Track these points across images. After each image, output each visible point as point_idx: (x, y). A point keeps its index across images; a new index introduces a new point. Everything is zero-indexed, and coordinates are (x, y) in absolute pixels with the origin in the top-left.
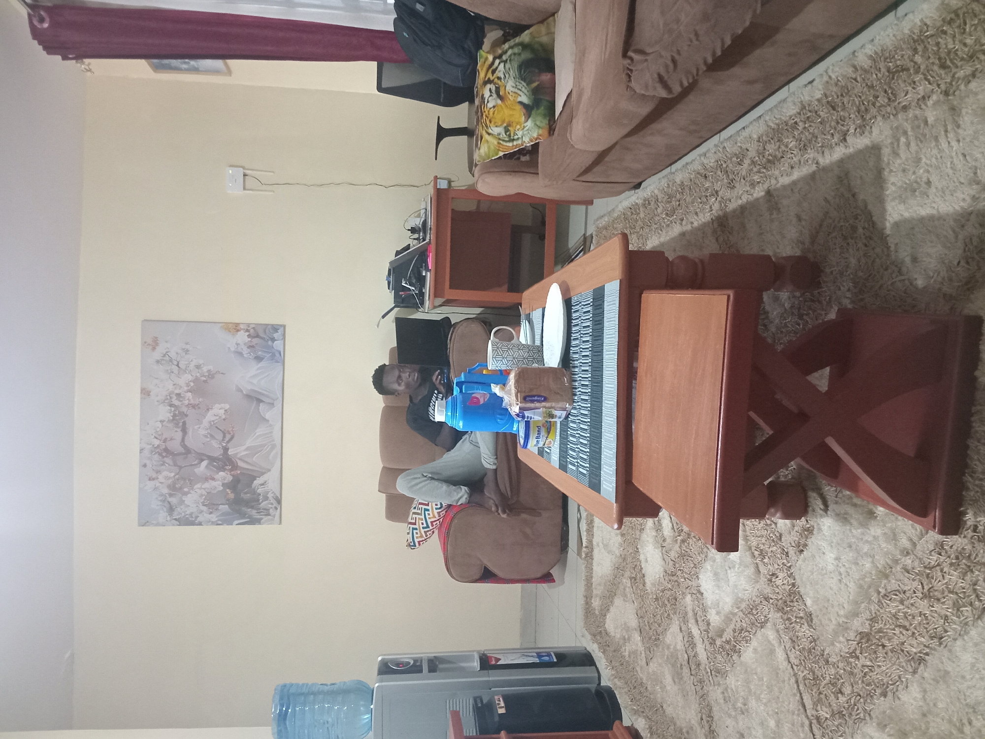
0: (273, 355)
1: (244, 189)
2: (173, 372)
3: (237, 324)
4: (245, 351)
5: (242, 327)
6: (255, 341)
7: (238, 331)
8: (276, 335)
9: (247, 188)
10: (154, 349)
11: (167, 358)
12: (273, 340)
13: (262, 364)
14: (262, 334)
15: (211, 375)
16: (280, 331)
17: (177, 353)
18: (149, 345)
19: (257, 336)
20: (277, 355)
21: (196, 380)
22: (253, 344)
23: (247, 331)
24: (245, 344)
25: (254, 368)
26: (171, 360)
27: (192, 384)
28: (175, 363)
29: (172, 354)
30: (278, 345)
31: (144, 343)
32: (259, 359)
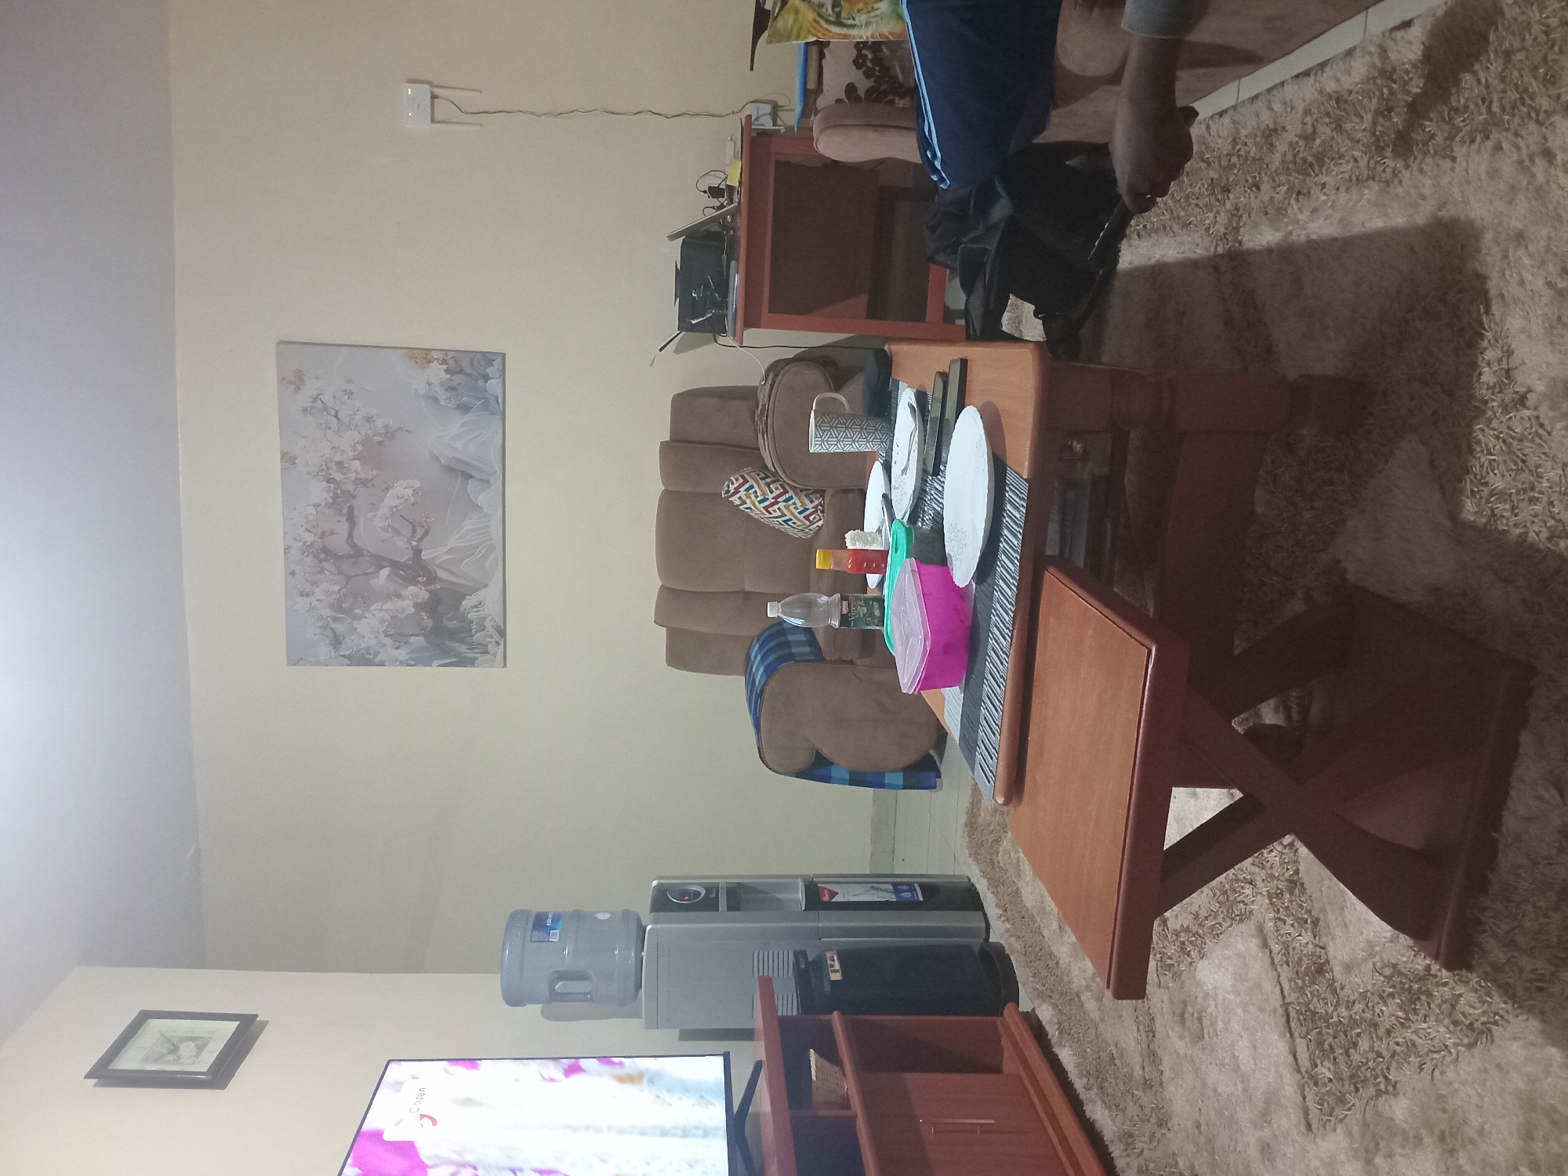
0: (486, 404)
1: (433, 121)
2: (330, 428)
3: (428, 351)
4: (442, 395)
5: (435, 355)
6: (458, 378)
7: (430, 362)
8: (489, 370)
9: (437, 117)
10: (298, 389)
11: (319, 404)
12: (486, 378)
13: (468, 417)
14: (467, 368)
15: (389, 434)
16: (497, 363)
17: (335, 397)
18: (290, 382)
19: (461, 371)
20: (493, 403)
21: (366, 441)
22: (454, 384)
23: (444, 362)
24: (440, 383)
25: (457, 424)
26: (325, 409)
27: (360, 448)
28: (333, 413)
29: (327, 398)
30: (493, 385)
31: (282, 380)
32: (464, 408)
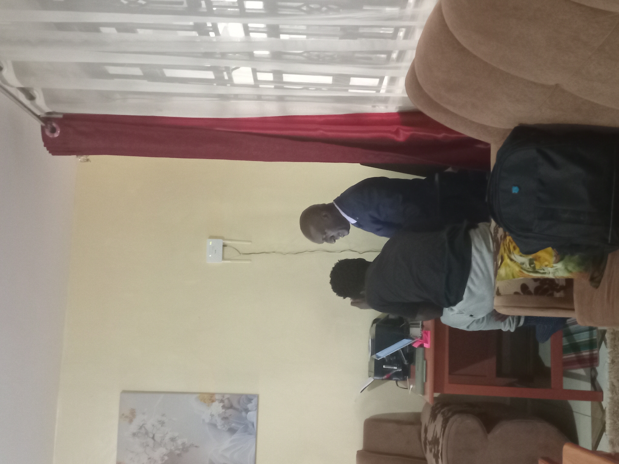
0: (246, 427)
1: (223, 259)
2: (148, 445)
3: (212, 395)
4: (219, 422)
5: (217, 397)
6: (230, 412)
7: (213, 401)
8: (250, 406)
9: (226, 256)
10: (131, 421)
11: (143, 431)
12: (247, 411)
13: (236, 436)
14: (235, 404)
15: (185, 449)
16: (254, 402)
17: (153, 425)
18: (127, 417)
19: (231, 407)
20: (251, 426)
21: (170, 454)
22: (227, 415)
23: (222, 401)
24: (219, 415)
25: (227, 441)
26: (147, 433)
27: (166, 458)
28: (151, 436)
29: (148, 426)
30: (251, 415)
31: (122, 416)
32: (232, 431)
